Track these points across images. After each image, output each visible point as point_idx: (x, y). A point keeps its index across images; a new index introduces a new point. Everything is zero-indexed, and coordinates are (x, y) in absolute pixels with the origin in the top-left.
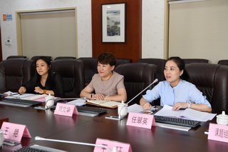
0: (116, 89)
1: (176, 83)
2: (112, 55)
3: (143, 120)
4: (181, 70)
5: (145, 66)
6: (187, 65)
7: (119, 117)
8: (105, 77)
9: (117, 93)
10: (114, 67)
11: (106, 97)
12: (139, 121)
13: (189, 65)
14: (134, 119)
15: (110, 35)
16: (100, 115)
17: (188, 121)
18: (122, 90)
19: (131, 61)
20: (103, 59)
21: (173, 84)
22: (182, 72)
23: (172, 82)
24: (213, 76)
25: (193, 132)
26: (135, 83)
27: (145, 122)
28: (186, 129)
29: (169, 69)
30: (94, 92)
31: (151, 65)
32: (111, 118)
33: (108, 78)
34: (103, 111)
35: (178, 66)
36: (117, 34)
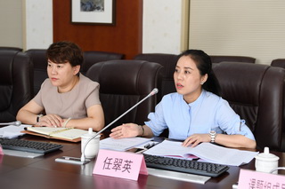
0: (84, 108)
1: (195, 95)
2: (73, 46)
3: (124, 163)
4: (203, 74)
5: (142, 66)
6: (214, 65)
7: (83, 159)
8: (62, 86)
9: (86, 115)
10: (78, 68)
11: (66, 121)
12: (117, 166)
13: (218, 64)
14: (107, 162)
15: (85, 10)
16: (47, 155)
17: (208, 164)
18: (96, 109)
19: (123, 57)
20: (57, 53)
21: (188, 98)
22: (206, 77)
23: (187, 95)
24: (258, 85)
25: (213, 184)
26: (123, 97)
27: (127, 168)
28: (201, 181)
29: (182, 71)
30: (43, 112)
31: (153, 64)
32: (67, 160)
33: (69, 88)
34: (54, 148)
35: (199, 68)
36: (98, 8)
